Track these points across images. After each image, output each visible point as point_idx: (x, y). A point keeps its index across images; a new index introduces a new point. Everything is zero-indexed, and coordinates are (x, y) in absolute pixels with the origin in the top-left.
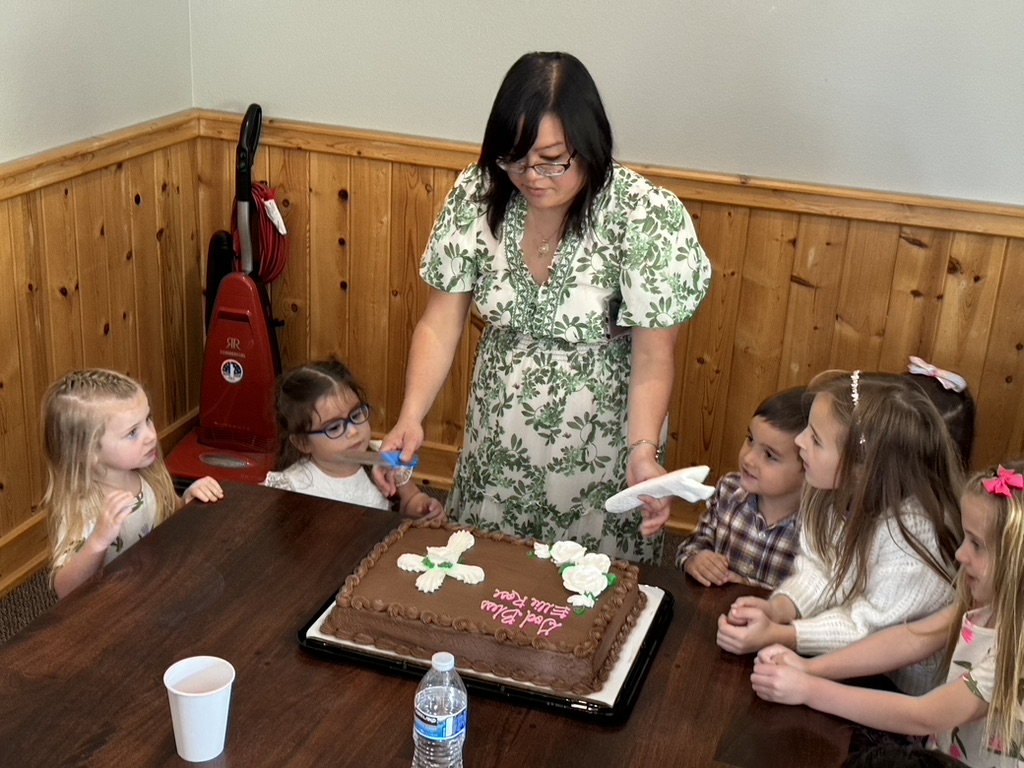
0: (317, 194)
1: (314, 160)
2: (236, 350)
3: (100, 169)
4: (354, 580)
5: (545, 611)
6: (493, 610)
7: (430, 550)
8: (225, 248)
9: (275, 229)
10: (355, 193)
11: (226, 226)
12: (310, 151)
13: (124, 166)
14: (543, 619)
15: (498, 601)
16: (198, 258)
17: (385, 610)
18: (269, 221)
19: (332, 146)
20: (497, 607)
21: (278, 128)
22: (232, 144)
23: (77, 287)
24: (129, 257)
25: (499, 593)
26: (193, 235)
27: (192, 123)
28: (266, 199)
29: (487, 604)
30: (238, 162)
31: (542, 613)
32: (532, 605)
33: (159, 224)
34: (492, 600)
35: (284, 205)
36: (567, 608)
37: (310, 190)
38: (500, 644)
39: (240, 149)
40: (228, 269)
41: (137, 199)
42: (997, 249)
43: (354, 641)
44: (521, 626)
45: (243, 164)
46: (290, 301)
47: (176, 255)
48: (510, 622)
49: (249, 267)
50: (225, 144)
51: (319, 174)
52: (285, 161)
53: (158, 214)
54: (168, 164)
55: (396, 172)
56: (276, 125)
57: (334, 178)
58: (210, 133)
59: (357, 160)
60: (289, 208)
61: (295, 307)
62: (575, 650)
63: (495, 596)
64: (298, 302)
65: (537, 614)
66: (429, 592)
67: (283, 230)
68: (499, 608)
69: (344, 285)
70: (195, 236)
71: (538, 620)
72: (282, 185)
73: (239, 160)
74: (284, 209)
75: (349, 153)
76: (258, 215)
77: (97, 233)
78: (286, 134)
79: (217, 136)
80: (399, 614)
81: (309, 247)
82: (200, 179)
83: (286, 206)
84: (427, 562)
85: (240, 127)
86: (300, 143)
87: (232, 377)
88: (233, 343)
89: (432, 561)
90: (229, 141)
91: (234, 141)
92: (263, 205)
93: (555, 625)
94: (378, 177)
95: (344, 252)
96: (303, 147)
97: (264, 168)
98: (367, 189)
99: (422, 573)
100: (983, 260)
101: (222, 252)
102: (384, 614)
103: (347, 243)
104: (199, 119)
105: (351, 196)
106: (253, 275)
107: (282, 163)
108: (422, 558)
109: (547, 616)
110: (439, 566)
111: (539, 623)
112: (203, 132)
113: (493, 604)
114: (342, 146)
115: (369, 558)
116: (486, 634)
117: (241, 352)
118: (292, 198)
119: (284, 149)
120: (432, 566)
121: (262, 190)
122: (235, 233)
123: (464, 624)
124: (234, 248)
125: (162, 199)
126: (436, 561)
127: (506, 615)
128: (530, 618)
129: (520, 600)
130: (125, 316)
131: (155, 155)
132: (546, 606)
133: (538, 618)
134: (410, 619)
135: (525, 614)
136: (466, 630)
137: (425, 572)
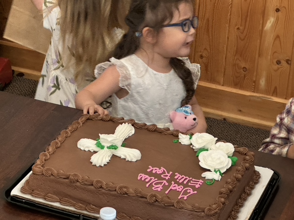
4: (45, 155)
5: (185, 182)
6: (147, 180)
7: (102, 136)
15: (150, 174)
17: (68, 178)
20: (149, 178)
25: (151, 169)
31: (182, 183)
32: (176, 177)
34: (146, 173)
36: (201, 181)
38: (150, 204)
43: (45, 199)
44: (167, 192)
48: (159, 189)
62: (206, 210)
63: (149, 170)
65: (179, 184)
66: (100, 166)
68: (151, 179)
71: (179, 188)
80: (78, 181)
84: (99, 145)
89: (103, 144)
93: (192, 192)
99: (95, 152)
102: (67, 180)
108: (95, 142)
109: (186, 186)
110: (108, 147)
111: (180, 190)
113: (147, 176)
115: (57, 140)
116: (141, 197)
120: (102, 147)
123: (125, 190)
126: (106, 145)
127: (156, 184)
128: (174, 186)
129: (167, 174)
132: (186, 179)
133: (179, 187)
134: (86, 185)
135: (170, 184)
136: (127, 194)
137: (97, 152)
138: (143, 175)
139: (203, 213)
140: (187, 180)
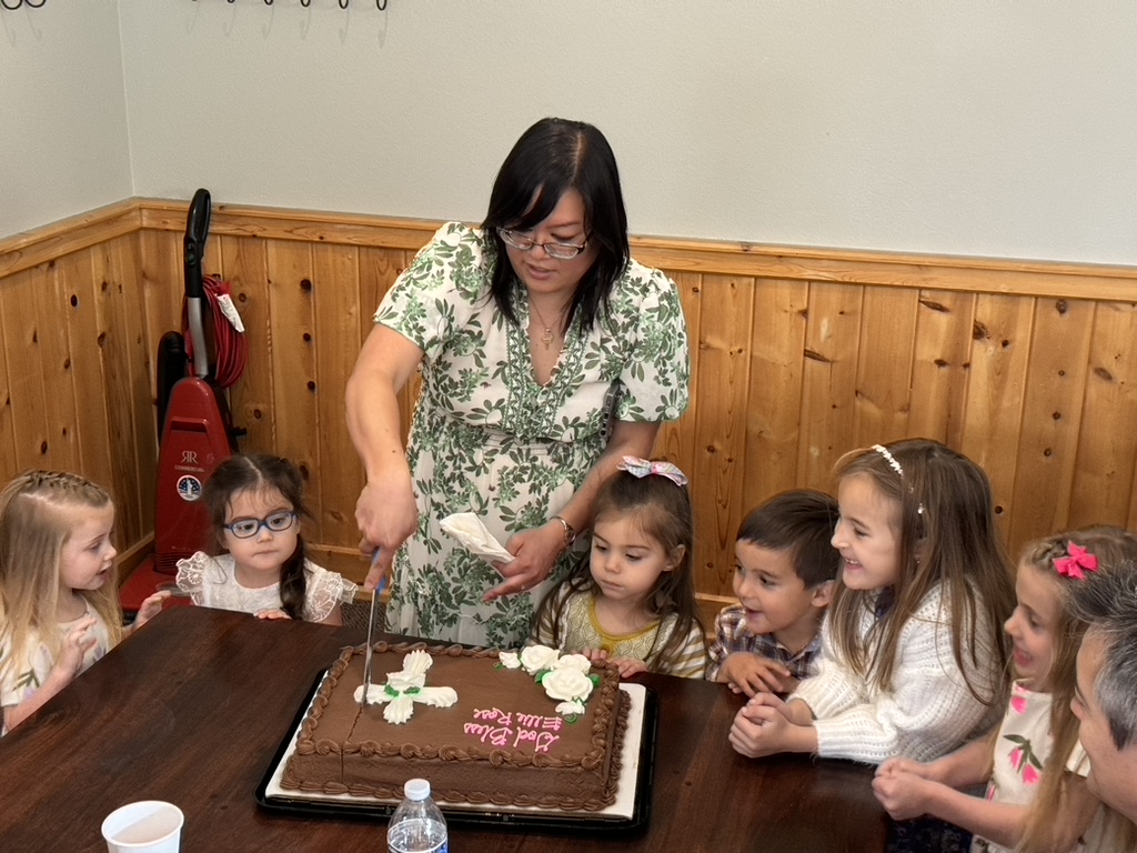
0: (276, 285)
1: (272, 248)
2: (192, 464)
3: (30, 268)
5: (536, 725)
6: (479, 732)
7: (391, 676)
8: (176, 350)
9: (231, 327)
10: (319, 282)
11: (176, 326)
12: (266, 238)
13: (57, 265)
14: (536, 735)
15: (480, 721)
16: (147, 363)
18: (223, 318)
19: (291, 232)
20: (482, 728)
21: (228, 214)
22: (178, 234)
23: (8, 402)
24: (67, 365)
25: (479, 713)
26: (139, 339)
27: (133, 214)
28: (220, 294)
29: (469, 727)
30: (186, 255)
31: (532, 728)
32: (520, 720)
33: (100, 329)
34: (474, 721)
35: (240, 300)
36: (558, 719)
37: (269, 282)
38: (495, 768)
39: (187, 240)
40: (181, 374)
41: (74, 301)
42: (1026, 308)
43: (324, 792)
44: (515, 745)
45: (192, 257)
46: (253, 407)
47: (121, 362)
48: (502, 743)
49: (204, 371)
50: (173, 234)
51: (278, 263)
52: (239, 251)
53: (98, 315)
54: (107, 261)
55: (363, 258)
56: (226, 211)
57: (295, 266)
58: (154, 224)
59: (319, 246)
60: (246, 304)
61: (258, 413)
62: (583, 761)
63: (476, 716)
64: (261, 407)
65: (529, 730)
66: (401, 723)
67: (240, 328)
68: (485, 730)
69: (311, 386)
70: (142, 339)
71: (532, 735)
72: (237, 278)
73: (187, 252)
74: (240, 304)
75: (311, 238)
76: (211, 312)
77: (29, 340)
78: (238, 221)
79: (162, 227)
80: (375, 753)
81: (271, 345)
82: (144, 275)
83: (243, 301)
84: (390, 690)
85: (186, 215)
86: (255, 230)
87: (189, 495)
88: (190, 456)
89: (395, 688)
90: (175, 231)
91: (181, 231)
92: (217, 301)
93: (552, 738)
94: (343, 263)
95: (310, 349)
96: (259, 234)
97: (216, 259)
98: (332, 276)
99: (386, 704)
100: (1010, 322)
101: (174, 356)
103: (313, 338)
104: (141, 209)
105: (315, 286)
106: (209, 379)
107: (236, 253)
108: (383, 687)
109: (539, 730)
110: (405, 692)
111: (534, 738)
112: (145, 224)
113: (477, 726)
114: (302, 231)
116: (479, 760)
117: (199, 466)
118: (249, 291)
119: (238, 237)
120: (396, 694)
121: (215, 283)
122: (187, 335)
123: (452, 753)
124: (186, 351)
125: (102, 298)
126: (401, 688)
127: (495, 735)
128: (522, 735)
129: (504, 717)
130: (64, 432)
131: (92, 250)
132: (535, 720)
133: (531, 733)
134: (389, 756)
135: (516, 733)
136: (456, 758)
137: (389, 703)
138: (471, 725)
139: (579, 768)
140: (537, 722)
